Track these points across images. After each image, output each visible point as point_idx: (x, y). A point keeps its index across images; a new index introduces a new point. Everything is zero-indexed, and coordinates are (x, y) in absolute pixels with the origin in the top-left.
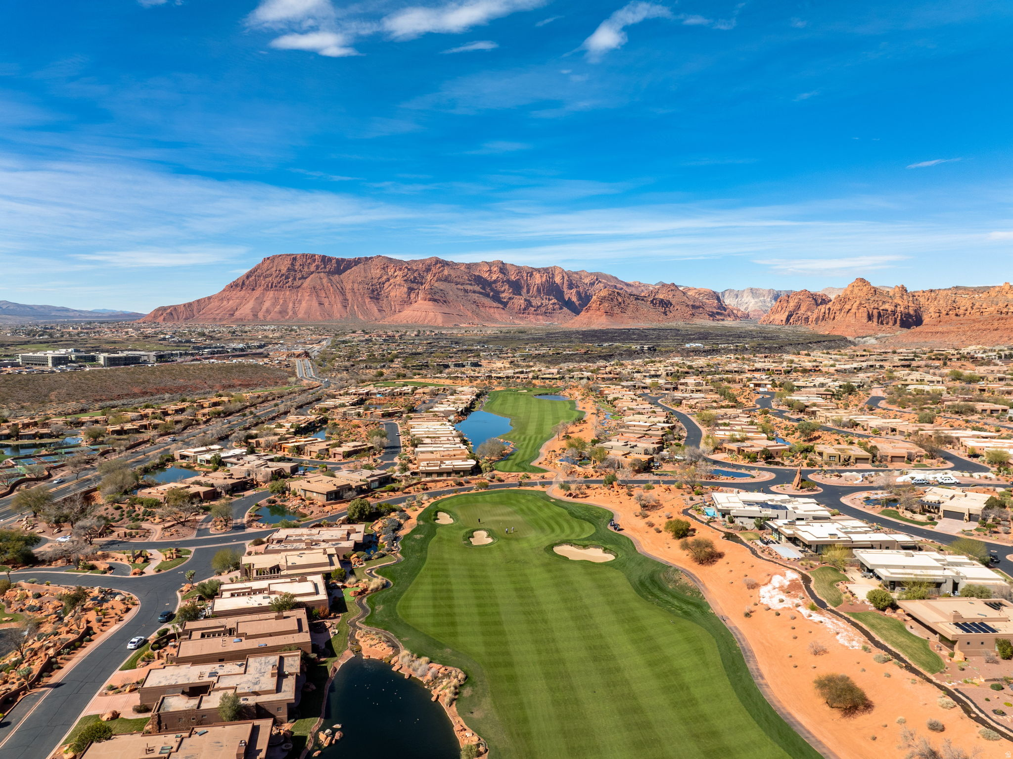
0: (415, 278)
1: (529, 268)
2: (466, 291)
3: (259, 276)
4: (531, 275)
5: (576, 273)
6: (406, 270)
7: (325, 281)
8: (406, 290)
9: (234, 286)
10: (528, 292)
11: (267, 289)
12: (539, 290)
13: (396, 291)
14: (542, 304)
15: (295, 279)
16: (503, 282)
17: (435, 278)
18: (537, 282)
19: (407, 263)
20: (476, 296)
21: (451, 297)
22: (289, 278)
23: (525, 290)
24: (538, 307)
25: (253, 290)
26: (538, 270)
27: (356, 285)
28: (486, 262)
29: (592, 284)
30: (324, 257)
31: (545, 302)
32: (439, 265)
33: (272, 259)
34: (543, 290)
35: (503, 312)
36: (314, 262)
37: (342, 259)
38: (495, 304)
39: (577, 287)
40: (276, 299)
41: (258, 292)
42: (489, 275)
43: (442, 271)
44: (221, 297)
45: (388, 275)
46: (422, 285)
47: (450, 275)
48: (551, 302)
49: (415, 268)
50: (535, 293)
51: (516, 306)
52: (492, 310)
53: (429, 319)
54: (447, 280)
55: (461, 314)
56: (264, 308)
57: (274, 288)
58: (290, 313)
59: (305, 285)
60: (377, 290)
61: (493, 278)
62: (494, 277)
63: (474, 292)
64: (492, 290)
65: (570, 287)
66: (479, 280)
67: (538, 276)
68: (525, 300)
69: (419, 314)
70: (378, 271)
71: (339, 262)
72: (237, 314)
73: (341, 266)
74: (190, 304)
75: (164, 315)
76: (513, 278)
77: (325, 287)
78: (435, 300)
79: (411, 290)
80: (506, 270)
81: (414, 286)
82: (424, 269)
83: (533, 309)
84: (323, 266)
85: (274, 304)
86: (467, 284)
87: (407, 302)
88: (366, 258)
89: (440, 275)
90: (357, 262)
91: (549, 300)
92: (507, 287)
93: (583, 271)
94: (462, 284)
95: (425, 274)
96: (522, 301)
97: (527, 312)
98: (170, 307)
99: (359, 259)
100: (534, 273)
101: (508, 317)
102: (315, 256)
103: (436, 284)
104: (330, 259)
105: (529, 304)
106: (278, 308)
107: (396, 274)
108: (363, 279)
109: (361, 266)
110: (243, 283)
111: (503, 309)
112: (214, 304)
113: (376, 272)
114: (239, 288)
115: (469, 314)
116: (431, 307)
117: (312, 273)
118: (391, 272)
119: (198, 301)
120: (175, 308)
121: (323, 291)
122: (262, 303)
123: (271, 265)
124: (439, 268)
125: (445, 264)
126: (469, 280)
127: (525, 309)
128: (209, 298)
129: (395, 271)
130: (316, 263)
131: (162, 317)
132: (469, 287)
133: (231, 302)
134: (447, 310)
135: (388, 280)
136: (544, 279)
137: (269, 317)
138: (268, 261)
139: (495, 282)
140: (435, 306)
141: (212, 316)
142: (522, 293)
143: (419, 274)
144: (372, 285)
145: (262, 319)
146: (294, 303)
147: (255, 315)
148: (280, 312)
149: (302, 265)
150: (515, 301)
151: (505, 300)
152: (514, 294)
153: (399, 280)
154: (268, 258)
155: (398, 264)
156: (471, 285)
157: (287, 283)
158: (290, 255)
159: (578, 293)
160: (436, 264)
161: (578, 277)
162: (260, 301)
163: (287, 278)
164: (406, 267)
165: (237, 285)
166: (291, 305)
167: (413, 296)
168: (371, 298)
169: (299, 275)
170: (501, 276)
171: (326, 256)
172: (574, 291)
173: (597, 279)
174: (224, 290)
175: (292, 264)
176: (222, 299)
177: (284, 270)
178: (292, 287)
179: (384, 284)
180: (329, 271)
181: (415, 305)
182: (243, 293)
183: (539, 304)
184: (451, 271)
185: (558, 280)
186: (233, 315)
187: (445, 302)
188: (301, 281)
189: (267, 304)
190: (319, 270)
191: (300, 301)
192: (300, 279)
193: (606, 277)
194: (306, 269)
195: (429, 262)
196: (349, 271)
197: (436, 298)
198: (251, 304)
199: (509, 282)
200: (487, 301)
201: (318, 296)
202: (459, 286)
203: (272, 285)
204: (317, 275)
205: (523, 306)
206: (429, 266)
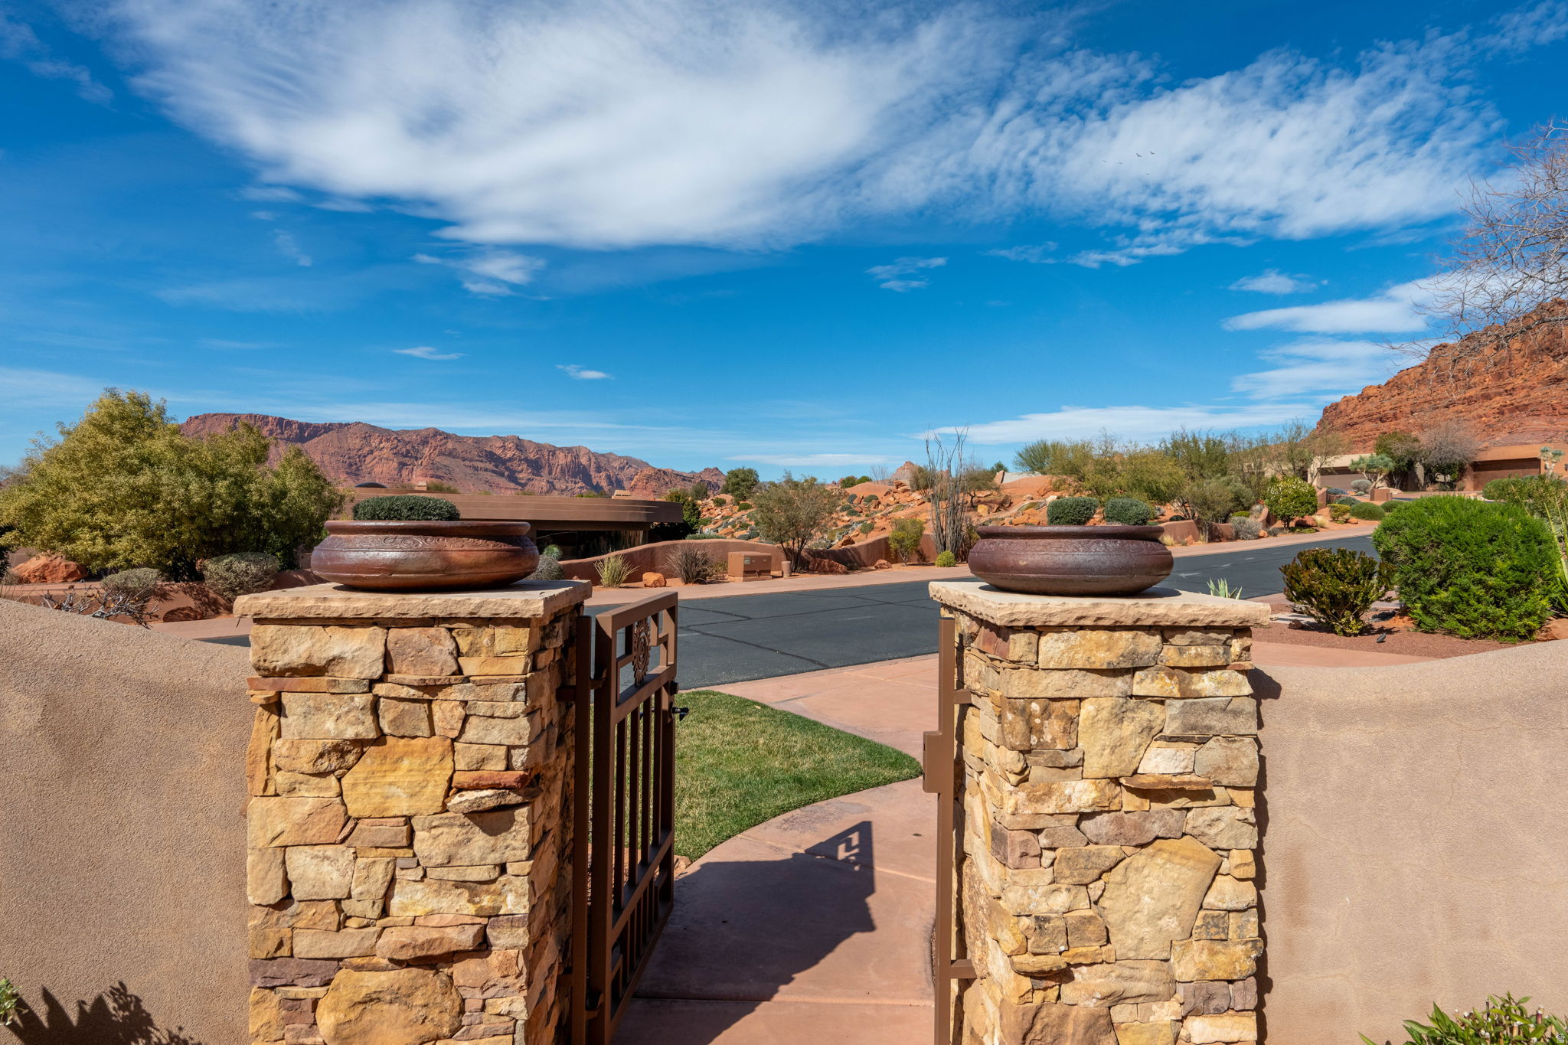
2: (476, 469)
4: (554, 454)
5: (603, 455)
6: (395, 442)
12: (563, 472)
14: (567, 487)
16: (520, 460)
17: (437, 452)
19: (397, 433)
20: (488, 475)
26: (561, 449)
29: (622, 469)
31: (571, 485)
36: (267, 425)
37: (307, 424)
38: (512, 485)
39: (606, 470)
43: (445, 443)
46: (417, 460)
50: (559, 475)
51: (536, 489)
54: (451, 454)
60: (356, 464)
62: (509, 455)
63: (486, 470)
64: (507, 469)
65: (599, 469)
66: (491, 456)
67: (562, 455)
68: (548, 482)
70: (357, 441)
71: (303, 427)
76: (531, 456)
79: (402, 465)
81: (406, 460)
82: (419, 441)
84: (279, 431)
88: (340, 425)
89: (443, 448)
90: (328, 428)
91: (575, 483)
92: (525, 466)
93: (611, 454)
94: (471, 460)
95: (421, 447)
99: (330, 424)
100: (557, 452)
102: (267, 417)
104: (289, 423)
107: (381, 446)
108: (337, 450)
109: (333, 434)
118: (375, 443)
123: (202, 426)
124: (441, 440)
125: (447, 437)
126: (480, 456)
127: (547, 492)
129: (381, 442)
130: (270, 427)
132: (480, 465)
135: (371, 452)
136: (569, 460)
139: (511, 459)
142: (542, 474)
143: (413, 447)
144: (349, 458)
150: (535, 482)
151: (523, 482)
152: (534, 474)
153: (386, 453)
154: (197, 418)
155: (385, 434)
156: (482, 461)
159: (608, 477)
164: (396, 438)
168: (348, 473)
170: (518, 453)
171: (284, 419)
172: (603, 474)
173: (627, 464)
179: (365, 456)
180: (289, 438)
185: (584, 461)
193: (635, 461)
196: (316, 440)
199: (526, 460)
205: (545, 489)
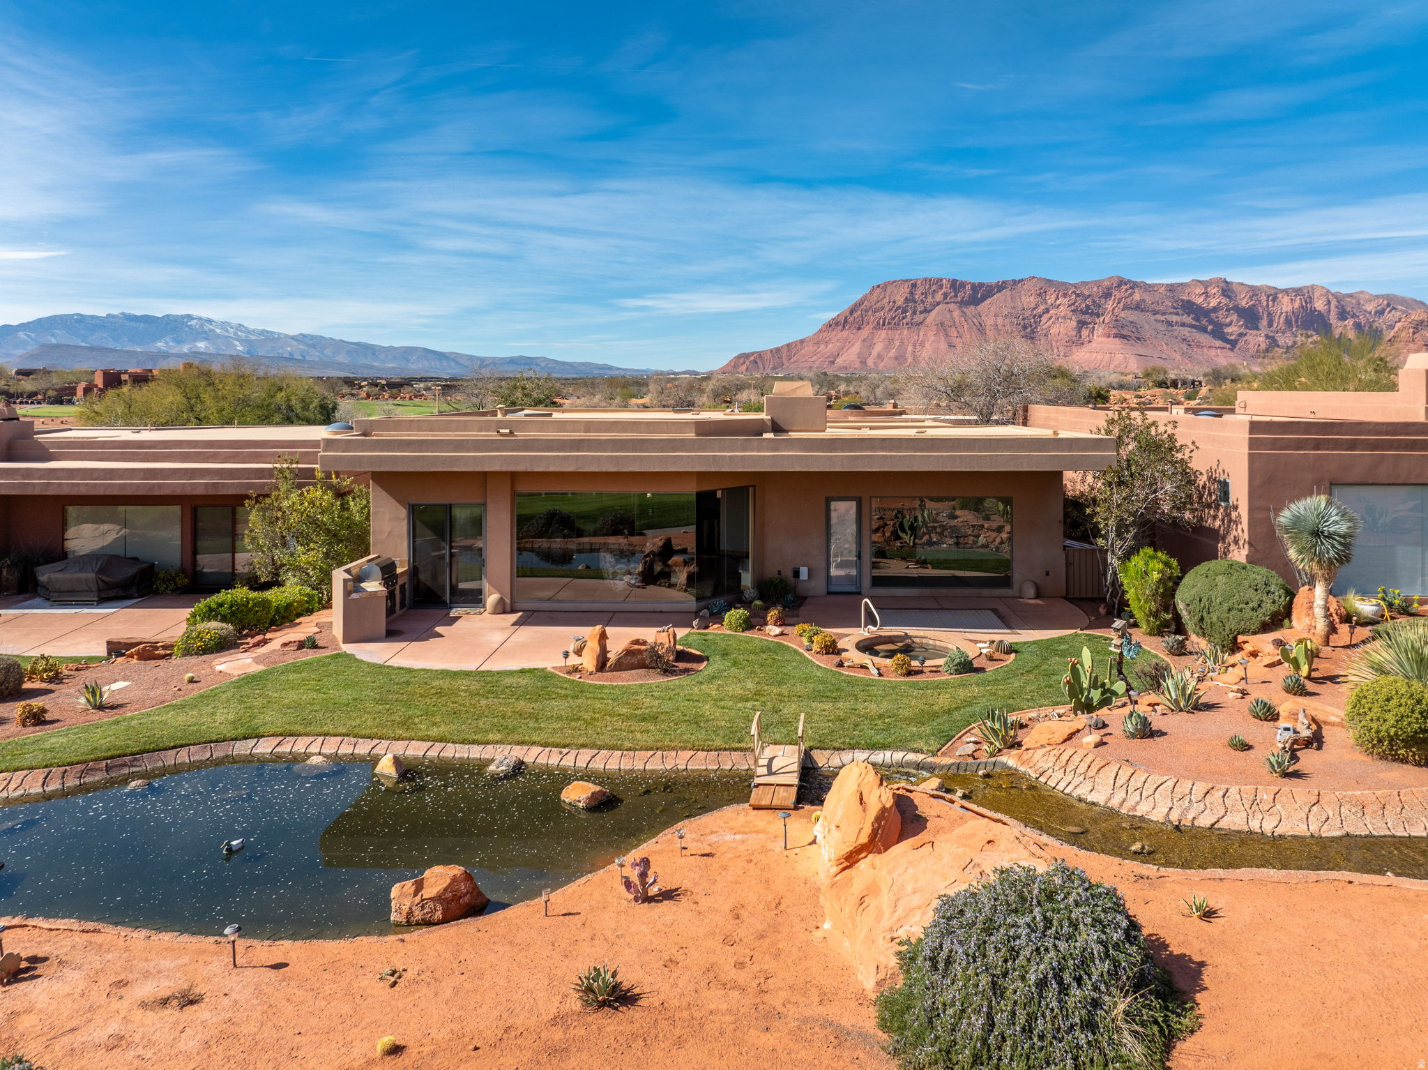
0: (1088, 307)
1: (1269, 287)
3: (867, 311)
7: (956, 314)
8: (1074, 324)
9: (833, 324)
10: (1270, 324)
11: (878, 327)
13: (1060, 326)
15: (914, 313)
18: (1285, 310)
21: (1147, 332)
22: (906, 312)
23: (1264, 322)
24: (1288, 348)
25: (859, 329)
27: (1000, 320)
28: (1199, 281)
30: (955, 281)
32: (1124, 288)
33: (884, 287)
34: (1296, 321)
35: (1231, 354)
40: (890, 341)
41: (866, 332)
42: (1205, 300)
44: (818, 339)
45: (1046, 303)
47: (1144, 301)
48: (1310, 340)
49: (1086, 293)
52: (1213, 352)
53: (1116, 363)
55: (1164, 356)
56: (874, 353)
57: (886, 326)
58: (910, 360)
59: (929, 320)
61: (1212, 305)
69: (1099, 356)
72: (839, 361)
73: (979, 294)
74: (778, 350)
75: (747, 363)
77: (957, 323)
78: (1123, 337)
80: (1233, 291)
83: (1280, 351)
85: (888, 348)
86: (1171, 313)
87: (1077, 341)
96: (1261, 339)
97: (1270, 354)
98: (753, 353)
101: (1241, 361)
103: (1123, 314)
105: (1273, 342)
106: (893, 353)
110: (846, 321)
111: (1232, 350)
112: (809, 349)
113: (1029, 300)
114: (840, 327)
115: (1178, 357)
116: (1118, 346)
117: (938, 304)
119: (788, 345)
120: (760, 355)
121: (953, 329)
122: (871, 346)
128: (802, 341)
131: (744, 367)
133: (830, 346)
134: (1142, 351)
137: (882, 364)
138: (879, 290)
140: (1125, 344)
141: (807, 365)
145: (873, 367)
146: (915, 346)
147: (864, 363)
148: (896, 358)
149: (925, 294)
157: (904, 318)
158: (907, 281)
160: (1119, 286)
161: (1354, 301)
162: (869, 344)
163: (904, 311)
165: (837, 324)
166: (910, 348)
167: (1085, 333)
169: (920, 308)
174: (820, 331)
175: (911, 293)
176: (818, 343)
177: (900, 301)
178: (910, 324)
181: (1093, 345)
182: (845, 333)
183: (1290, 344)
184: (1145, 294)
186: (833, 362)
187: (1138, 339)
188: (922, 316)
189: (878, 348)
190: (948, 300)
191: (922, 344)
192: (921, 312)
194: (930, 299)
195: (1107, 284)
197: (1124, 333)
198: (856, 348)
200: (1205, 339)
201: (947, 335)
202: (1159, 317)
203: (884, 322)
204: (945, 306)
206: (1108, 289)
